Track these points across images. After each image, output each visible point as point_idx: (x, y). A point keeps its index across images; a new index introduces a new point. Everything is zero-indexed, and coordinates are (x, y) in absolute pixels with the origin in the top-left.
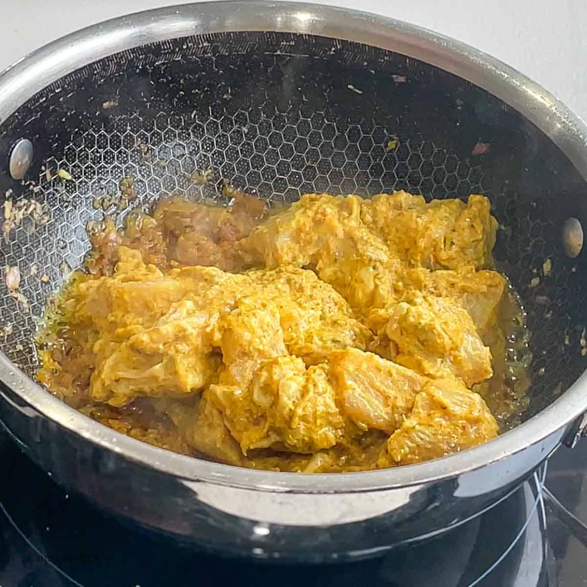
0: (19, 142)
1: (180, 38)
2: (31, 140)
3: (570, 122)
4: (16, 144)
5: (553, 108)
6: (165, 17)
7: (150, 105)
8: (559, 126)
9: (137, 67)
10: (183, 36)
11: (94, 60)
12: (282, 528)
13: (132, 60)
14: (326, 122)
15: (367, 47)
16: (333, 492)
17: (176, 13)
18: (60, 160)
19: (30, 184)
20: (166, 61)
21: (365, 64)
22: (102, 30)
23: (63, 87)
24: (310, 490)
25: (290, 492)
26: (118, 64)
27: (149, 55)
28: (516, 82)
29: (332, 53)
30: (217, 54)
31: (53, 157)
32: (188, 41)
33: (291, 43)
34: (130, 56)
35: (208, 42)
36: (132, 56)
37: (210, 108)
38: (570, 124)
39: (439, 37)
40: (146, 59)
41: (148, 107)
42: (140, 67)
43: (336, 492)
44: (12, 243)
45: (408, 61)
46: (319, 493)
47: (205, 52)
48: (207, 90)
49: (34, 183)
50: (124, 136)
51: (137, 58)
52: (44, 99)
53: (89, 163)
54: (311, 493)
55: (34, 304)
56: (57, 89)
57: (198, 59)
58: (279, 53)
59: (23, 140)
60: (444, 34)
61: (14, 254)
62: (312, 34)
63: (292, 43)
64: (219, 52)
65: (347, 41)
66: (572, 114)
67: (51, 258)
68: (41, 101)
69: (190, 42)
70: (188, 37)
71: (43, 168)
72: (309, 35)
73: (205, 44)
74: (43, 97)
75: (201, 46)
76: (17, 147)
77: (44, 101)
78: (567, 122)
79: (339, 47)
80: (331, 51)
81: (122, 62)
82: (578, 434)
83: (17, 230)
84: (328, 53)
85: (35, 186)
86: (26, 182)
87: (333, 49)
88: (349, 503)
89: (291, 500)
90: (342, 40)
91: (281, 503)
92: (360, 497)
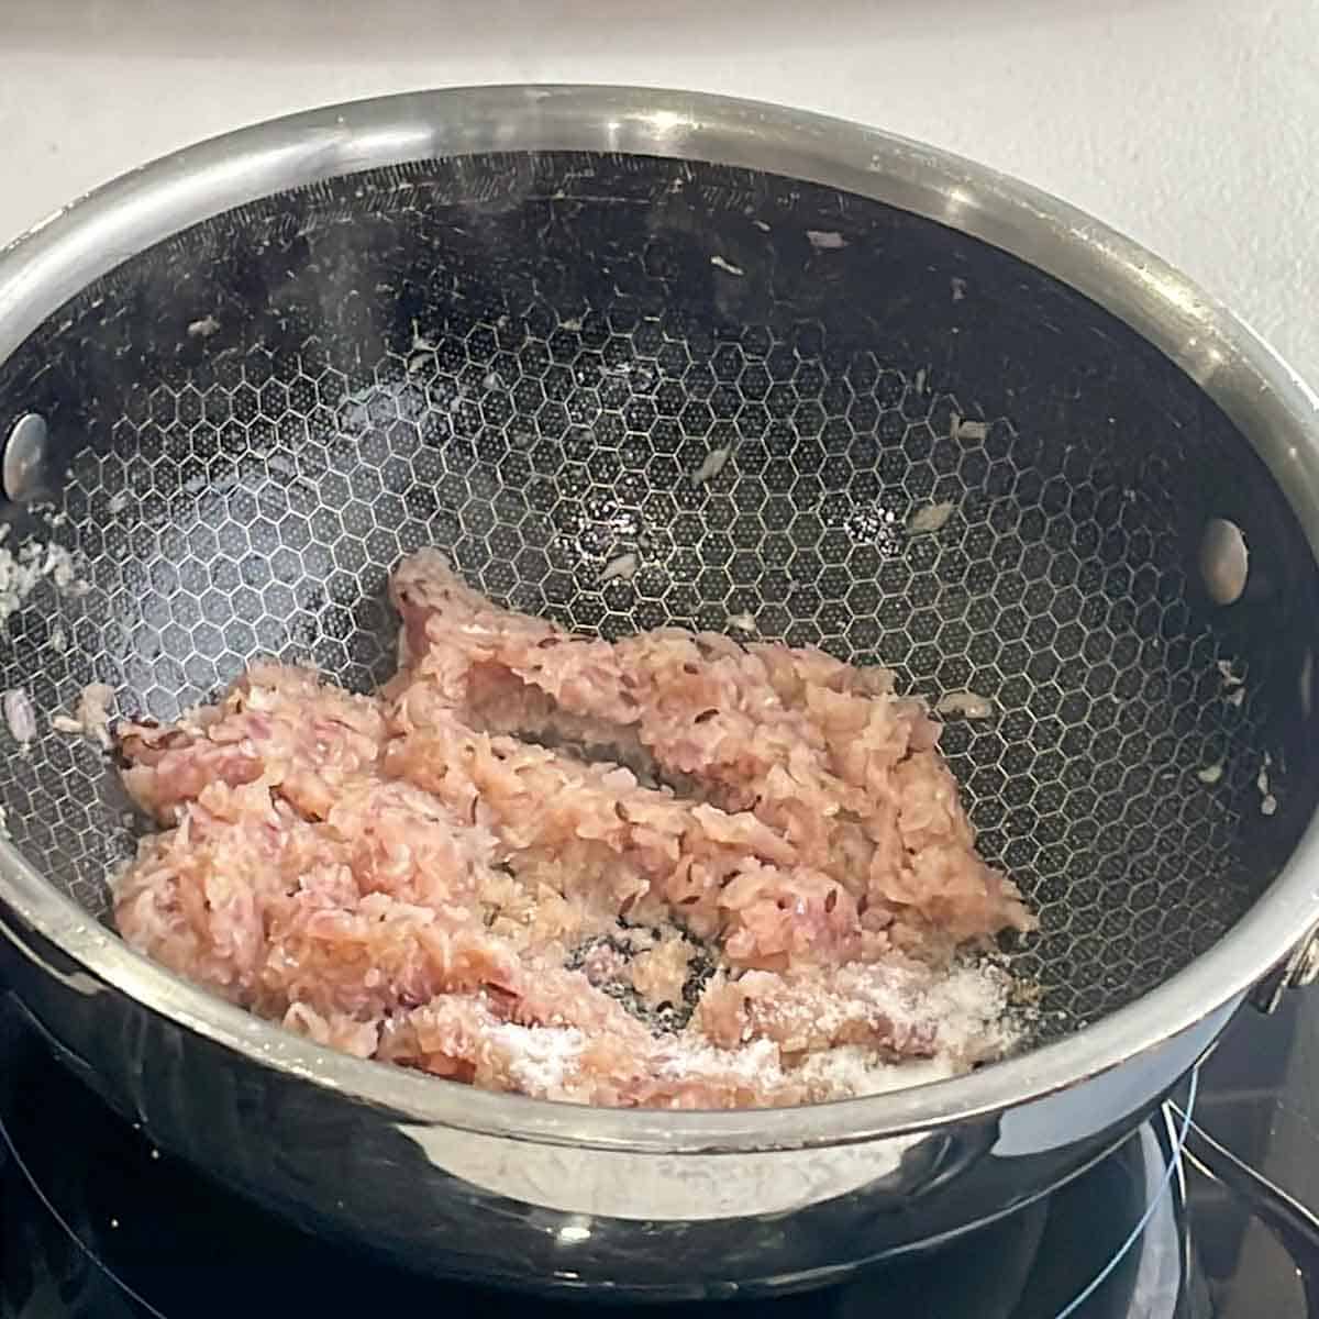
0: (19, 420)
1: (348, 176)
2: (43, 414)
4: (14, 426)
6: (315, 130)
7: (287, 324)
9: (259, 243)
10: (356, 171)
11: (170, 234)
12: (685, 1225)
13: (249, 229)
14: (667, 339)
15: (752, 177)
17: (337, 122)
18: (105, 454)
19: (45, 511)
20: (320, 227)
21: (750, 210)
22: (182, 168)
23: (107, 297)
26: (221, 238)
27: (284, 216)
29: (676, 190)
30: (428, 206)
31: (89, 448)
32: (366, 182)
33: (586, 175)
34: (244, 218)
35: (409, 181)
36: (248, 220)
37: (415, 323)
39: (907, 147)
40: (275, 224)
41: (284, 327)
42: (267, 243)
44: (15, 641)
45: (841, 200)
47: (401, 204)
48: (407, 285)
49: (53, 507)
50: (236, 394)
51: (258, 223)
52: (70, 324)
53: (164, 456)
55: (70, 771)
56: (96, 300)
57: (388, 220)
58: (560, 195)
59: (28, 417)
61: (22, 664)
62: (632, 152)
63: (589, 173)
64: (430, 201)
65: (708, 164)
67: (98, 667)
68: (63, 329)
69: (370, 183)
70: (366, 172)
71: (70, 473)
72: (624, 155)
73: (402, 186)
74: (67, 321)
75: (393, 189)
76: (16, 432)
77: (69, 329)
79: (690, 177)
80: (672, 187)
81: (229, 234)
82: (1284, 982)
83: (24, 612)
84: (667, 190)
85: (55, 514)
86: (36, 506)
87: (678, 182)
88: (826, 1167)
89: (704, 1168)
90: (696, 162)
91: (684, 1175)
92: (851, 1153)
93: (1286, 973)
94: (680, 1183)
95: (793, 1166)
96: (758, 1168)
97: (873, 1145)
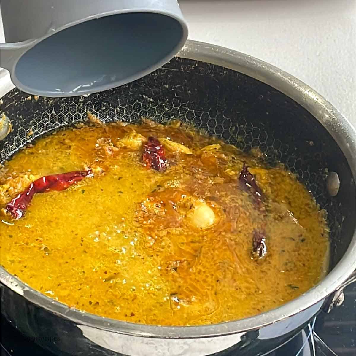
3: (333, 114)
5: (324, 105)
8: (327, 116)
14: (189, 109)
15: (213, 66)
16: (178, 337)
18: (27, 129)
19: (8, 143)
21: (213, 75)
24: (164, 336)
25: (152, 337)
28: (302, 89)
29: (192, 68)
31: (22, 127)
37: (119, 100)
38: (333, 115)
43: (180, 338)
46: (170, 338)
50: (67, 116)
52: (18, 92)
53: (45, 131)
54: (165, 338)
58: (160, 68)
60: (260, 59)
62: (181, 57)
65: (202, 62)
66: (335, 109)
68: (16, 94)
71: (17, 133)
72: (178, 57)
74: (17, 91)
77: (18, 94)
78: (332, 114)
79: (197, 65)
80: (192, 67)
82: (331, 305)
84: (190, 68)
85: (11, 145)
87: (193, 66)
88: (188, 345)
89: (153, 342)
90: (198, 61)
91: (147, 343)
92: (195, 341)
93: (332, 302)
94: (146, 345)
95: (178, 344)
96: (169, 343)
97: (201, 339)
